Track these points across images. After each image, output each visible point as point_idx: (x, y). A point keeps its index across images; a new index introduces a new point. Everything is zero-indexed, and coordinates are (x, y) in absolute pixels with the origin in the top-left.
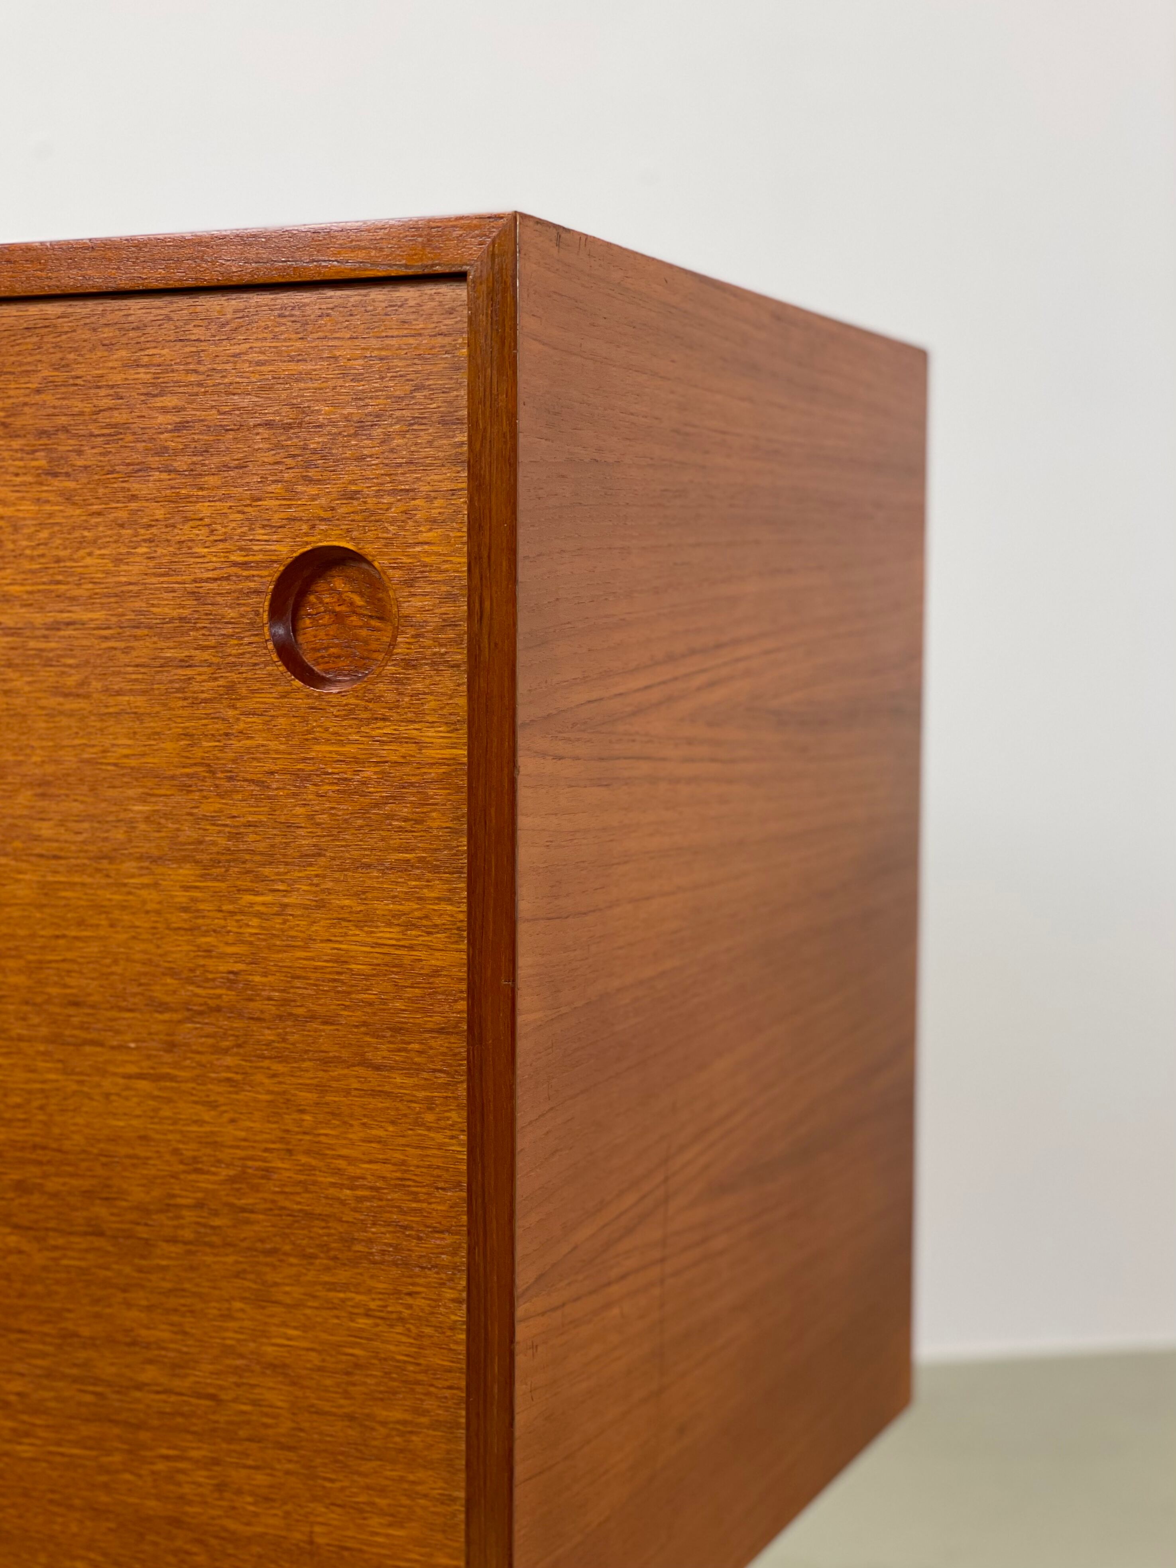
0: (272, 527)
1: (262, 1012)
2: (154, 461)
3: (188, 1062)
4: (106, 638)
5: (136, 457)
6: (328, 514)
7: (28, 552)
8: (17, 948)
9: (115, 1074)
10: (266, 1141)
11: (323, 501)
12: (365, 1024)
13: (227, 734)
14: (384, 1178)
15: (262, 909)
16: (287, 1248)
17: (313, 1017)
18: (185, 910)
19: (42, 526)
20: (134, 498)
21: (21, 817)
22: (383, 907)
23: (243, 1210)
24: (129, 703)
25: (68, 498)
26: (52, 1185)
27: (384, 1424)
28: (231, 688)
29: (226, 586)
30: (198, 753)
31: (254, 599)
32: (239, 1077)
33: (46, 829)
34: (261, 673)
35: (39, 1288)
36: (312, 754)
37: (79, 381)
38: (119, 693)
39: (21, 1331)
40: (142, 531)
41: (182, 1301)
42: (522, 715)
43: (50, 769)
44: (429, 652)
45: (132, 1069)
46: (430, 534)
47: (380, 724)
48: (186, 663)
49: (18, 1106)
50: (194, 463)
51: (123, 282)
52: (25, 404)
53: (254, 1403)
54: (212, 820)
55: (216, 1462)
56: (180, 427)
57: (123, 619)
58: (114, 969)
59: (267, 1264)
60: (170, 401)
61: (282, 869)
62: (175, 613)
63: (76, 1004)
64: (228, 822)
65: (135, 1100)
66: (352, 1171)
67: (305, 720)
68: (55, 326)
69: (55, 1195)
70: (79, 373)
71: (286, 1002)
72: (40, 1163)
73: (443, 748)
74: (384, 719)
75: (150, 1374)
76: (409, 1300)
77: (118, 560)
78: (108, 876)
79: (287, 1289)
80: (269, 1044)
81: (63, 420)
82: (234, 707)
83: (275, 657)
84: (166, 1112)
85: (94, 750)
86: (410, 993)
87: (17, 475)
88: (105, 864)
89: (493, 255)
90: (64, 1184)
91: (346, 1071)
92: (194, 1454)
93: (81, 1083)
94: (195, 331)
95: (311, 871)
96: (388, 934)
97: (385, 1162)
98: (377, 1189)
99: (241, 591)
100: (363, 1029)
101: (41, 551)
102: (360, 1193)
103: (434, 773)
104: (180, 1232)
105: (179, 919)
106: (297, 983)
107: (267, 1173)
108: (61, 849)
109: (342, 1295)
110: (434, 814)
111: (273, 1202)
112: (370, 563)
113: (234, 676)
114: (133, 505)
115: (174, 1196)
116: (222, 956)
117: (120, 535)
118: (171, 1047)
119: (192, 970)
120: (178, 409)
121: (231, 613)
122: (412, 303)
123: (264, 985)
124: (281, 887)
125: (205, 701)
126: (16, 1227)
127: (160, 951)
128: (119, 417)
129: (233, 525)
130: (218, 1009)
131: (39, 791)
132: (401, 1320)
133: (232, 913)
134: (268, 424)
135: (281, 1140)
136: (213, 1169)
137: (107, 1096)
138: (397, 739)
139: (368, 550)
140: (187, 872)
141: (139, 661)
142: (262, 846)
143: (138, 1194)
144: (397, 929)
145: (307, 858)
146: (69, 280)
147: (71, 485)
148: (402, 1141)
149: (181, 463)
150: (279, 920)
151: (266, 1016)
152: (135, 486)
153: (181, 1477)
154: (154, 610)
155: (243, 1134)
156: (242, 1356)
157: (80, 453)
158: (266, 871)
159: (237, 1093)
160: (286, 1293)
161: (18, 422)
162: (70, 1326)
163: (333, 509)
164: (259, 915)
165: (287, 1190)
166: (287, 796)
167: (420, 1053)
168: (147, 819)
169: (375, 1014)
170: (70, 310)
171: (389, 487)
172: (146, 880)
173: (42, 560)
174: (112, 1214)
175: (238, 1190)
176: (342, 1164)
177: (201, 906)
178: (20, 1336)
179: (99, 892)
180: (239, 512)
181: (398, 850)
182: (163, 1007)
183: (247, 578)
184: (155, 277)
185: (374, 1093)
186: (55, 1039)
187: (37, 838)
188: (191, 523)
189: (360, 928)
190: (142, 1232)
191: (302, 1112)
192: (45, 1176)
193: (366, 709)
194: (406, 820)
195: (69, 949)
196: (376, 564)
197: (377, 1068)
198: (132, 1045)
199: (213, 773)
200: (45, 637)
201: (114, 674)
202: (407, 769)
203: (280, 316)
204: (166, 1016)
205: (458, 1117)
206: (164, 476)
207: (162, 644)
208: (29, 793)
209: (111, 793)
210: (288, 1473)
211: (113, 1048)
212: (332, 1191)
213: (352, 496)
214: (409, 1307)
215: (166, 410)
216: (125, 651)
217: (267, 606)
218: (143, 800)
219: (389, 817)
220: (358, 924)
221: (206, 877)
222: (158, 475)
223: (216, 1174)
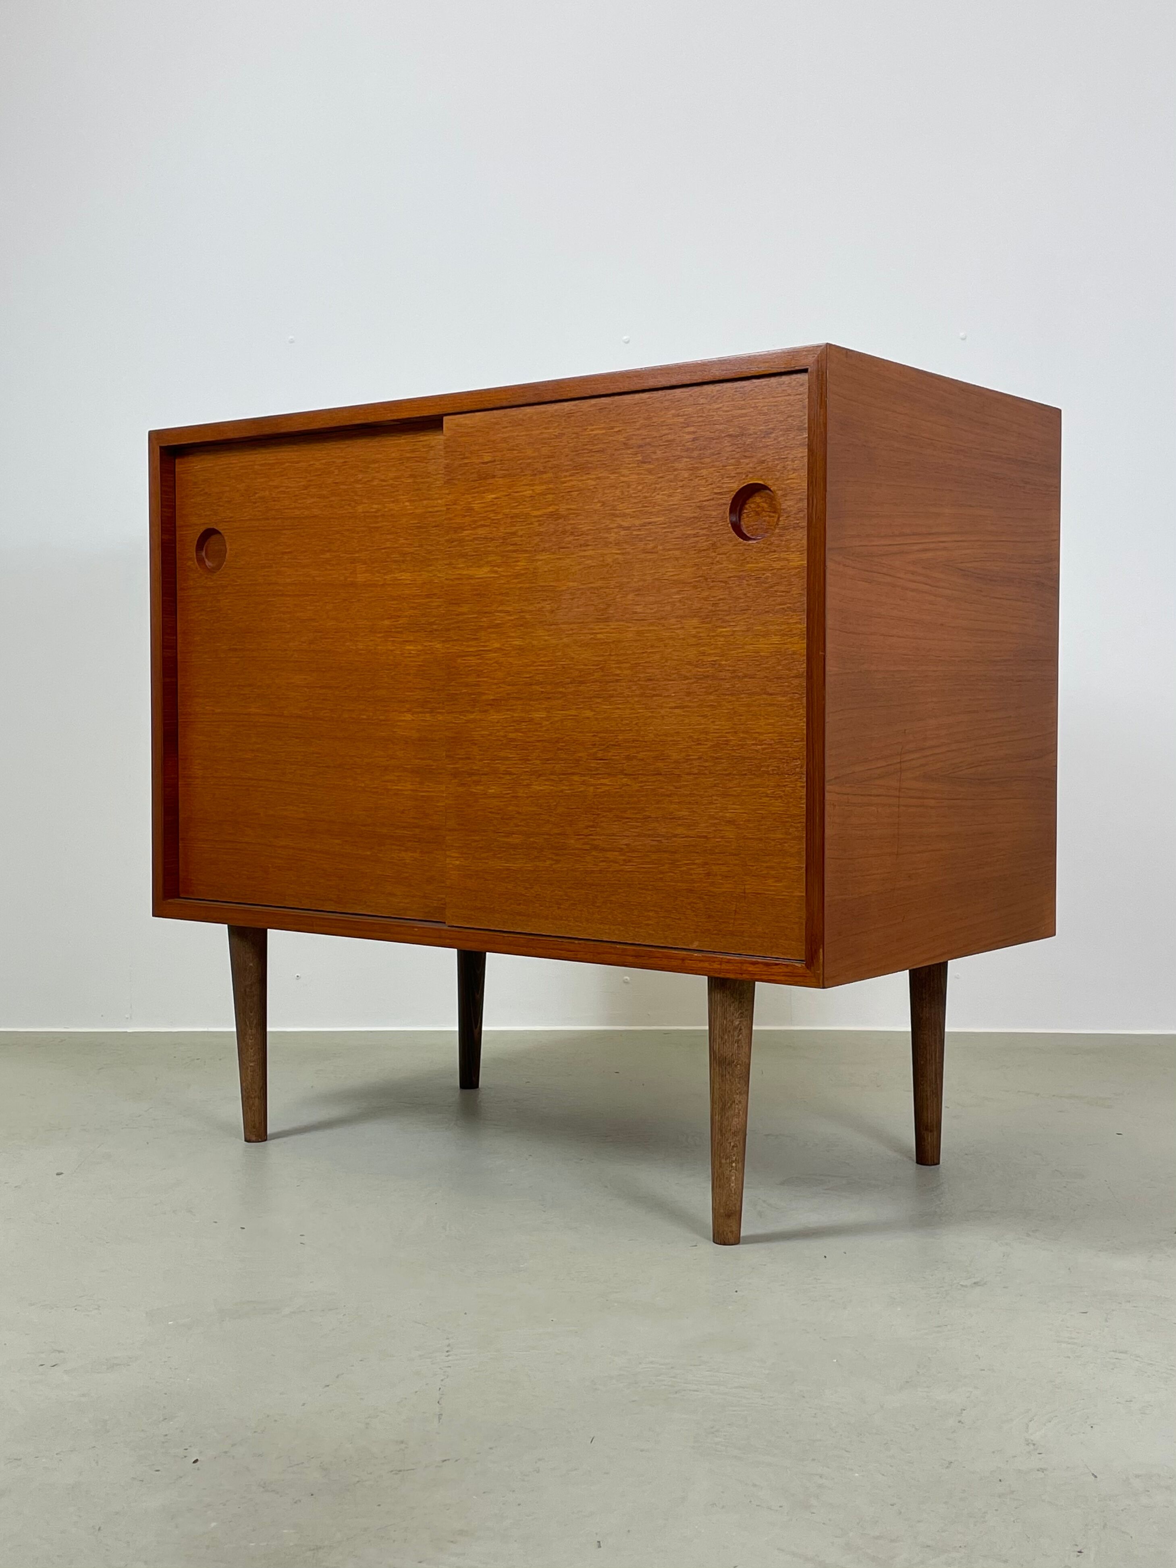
0: (731, 477)
1: (725, 676)
2: (684, 454)
3: (695, 700)
4: (664, 528)
5: (678, 453)
6: (753, 470)
7: (634, 495)
9: (666, 707)
10: (726, 729)
11: (751, 465)
12: (766, 677)
13: (712, 563)
14: (773, 739)
15: (725, 634)
16: (735, 772)
17: (745, 676)
18: (694, 637)
19: (639, 484)
20: (675, 470)
21: (629, 605)
22: (774, 628)
23: (717, 759)
24: (673, 554)
25: (650, 472)
26: (640, 756)
27: (774, 840)
28: (714, 544)
29: (712, 502)
30: (700, 572)
31: (724, 507)
32: (716, 704)
33: (639, 609)
34: (726, 536)
35: (635, 799)
36: (746, 569)
37: (655, 424)
38: (669, 550)
39: (628, 818)
40: (679, 483)
41: (693, 799)
42: (828, 545)
43: (641, 583)
44: (792, 522)
45: (674, 705)
46: (794, 475)
47: (773, 554)
48: (696, 536)
49: (627, 724)
50: (700, 454)
51: (674, 382)
52: (633, 435)
53: (722, 837)
54: (706, 599)
55: (706, 864)
56: (694, 440)
57: (671, 520)
58: (666, 664)
60: (691, 429)
61: (733, 617)
62: (692, 515)
63: (651, 680)
64: (712, 599)
65: (674, 717)
66: (760, 738)
67: (743, 554)
68: (646, 402)
69: (641, 760)
70: (654, 421)
71: (734, 671)
72: (636, 747)
73: (798, 561)
74: (775, 551)
75: (680, 831)
76: (784, 789)
77: (670, 496)
78: (664, 626)
79: (735, 789)
80: (727, 689)
81: (648, 440)
82: (715, 552)
83: (731, 530)
84: (687, 721)
85: (659, 574)
86: (784, 662)
87: (629, 464)
88: (663, 621)
89: (818, 361)
90: (645, 755)
91: (759, 697)
92: (697, 861)
93: (652, 712)
94: (702, 400)
95: (745, 616)
96: (775, 639)
97: (774, 733)
98: (771, 744)
99: (717, 504)
100: (766, 679)
101: (639, 494)
102: (763, 747)
103: (794, 572)
104: (692, 770)
105: (692, 641)
106: (739, 663)
107: (727, 742)
108: (645, 616)
109: (757, 789)
110: (794, 589)
111: (729, 754)
112: (770, 490)
113: (715, 539)
114: (676, 473)
115: (689, 755)
116: (709, 655)
117: (670, 485)
118: (688, 694)
119: (697, 661)
120: (694, 432)
121: (714, 513)
122: (787, 382)
123: (726, 664)
124: (733, 624)
125: (703, 550)
126: (626, 774)
127: (684, 655)
128: (670, 437)
129: (715, 477)
130: (708, 676)
131: (637, 593)
132: (781, 797)
133: (714, 636)
134: (730, 436)
135: (732, 728)
136: (705, 743)
137: (663, 717)
138: (779, 559)
139: (769, 483)
140: (695, 621)
141: (677, 536)
142: (726, 608)
143: (675, 756)
144: (779, 637)
145: (744, 610)
146: (651, 383)
147: (652, 466)
148: (780, 723)
149: (695, 454)
150: (732, 637)
151: (727, 677)
152: (676, 465)
153: (692, 872)
154: (683, 515)
155: (717, 727)
156: (716, 819)
157: (655, 453)
158: (727, 618)
159: (715, 710)
160: (735, 791)
161: (630, 442)
162: (647, 814)
163: (755, 468)
164: (724, 636)
165: (735, 748)
166: (736, 586)
167: (788, 686)
168: (680, 601)
169: (770, 672)
170: (652, 395)
171: (777, 457)
172: (679, 626)
173: (639, 498)
174: (664, 765)
175: (715, 750)
176: (756, 735)
177: (701, 635)
178: (627, 820)
179: (660, 633)
180: (718, 472)
181: (780, 604)
182: (686, 678)
183: (720, 499)
184: (686, 379)
185: (771, 705)
186: (642, 695)
187: (636, 613)
188: (698, 478)
189: (764, 638)
190: (677, 772)
191: (741, 715)
192: (638, 752)
193: (767, 548)
194: (783, 592)
195: (648, 657)
196: (772, 489)
197: (771, 694)
199: (706, 580)
201: (667, 542)
202: (783, 571)
203: (735, 392)
204: (687, 682)
205: (803, 711)
206: (688, 460)
207: (686, 528)
208: (633, 594)
209: (665, 591)
210: (735, 865)
211: (665, 696)
212: (753, 747)
213: (763, 462)
214: (784, 791)
215: (689, 433)
216: (672, 532)
217: (728, 509)
218: (678, 593)
219: (776, 591)
220: (763, 636)
221: (703, 623)
222: (685, 460)
223: (706, 745)
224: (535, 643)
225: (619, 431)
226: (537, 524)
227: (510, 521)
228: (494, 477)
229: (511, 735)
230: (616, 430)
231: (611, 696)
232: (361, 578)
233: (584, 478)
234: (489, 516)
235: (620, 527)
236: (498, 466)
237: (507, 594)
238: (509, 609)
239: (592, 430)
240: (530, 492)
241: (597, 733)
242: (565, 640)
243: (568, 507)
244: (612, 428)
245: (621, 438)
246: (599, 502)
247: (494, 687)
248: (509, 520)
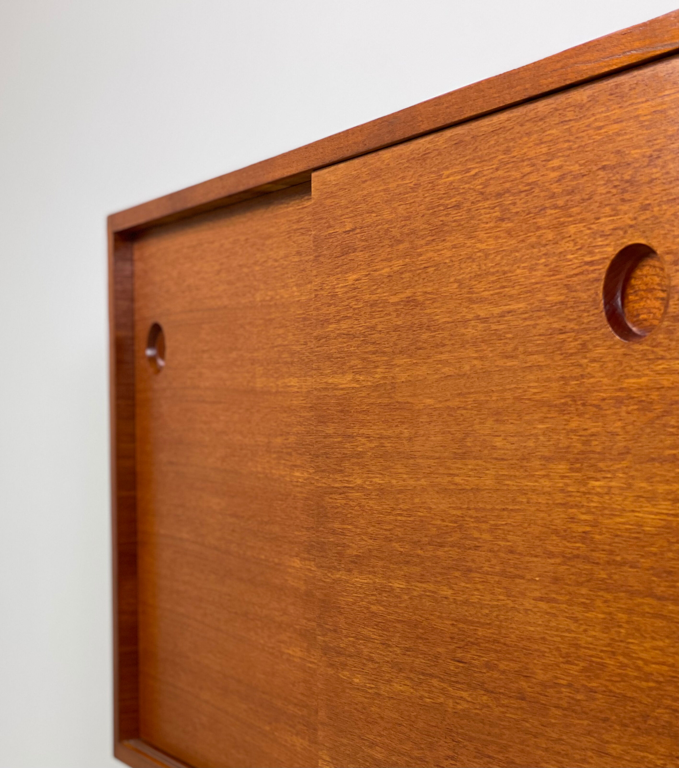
0: (605, 235)
1: (599, 559)
2: (548, 203)
3: (563, 591)
4: (525, 319)
6: (633, 222)
7: (492, 270)
8: (485, 516)
9: (529, 597)
10: (602, 645)
11: (631, 215)
12: (652, 568)
13: (582, 375)
14: (663, 675)
15: (599, 490)
16: (613, 718)
17: (624, 563)
18: (562, 491)
19: (497, 253)
20: (538, 228)
21: (487, 435)
22: (662, 488)
23: (591, 690)
24: (535, 359)
25: (509, 233)
26: (502, 666)
28: (584, 345)
29: (582, 277)
30: (569, 389)
31: (596, 285)
32: (588, 601)
33: (498, 442)
34: (599, 333)
35: (497, 730)
36: (625, 385)
37: (515, 159)
38: (531, 354)
39: (489, 757)
40: (542, 249)
41: (562, 747)
43: (501, 404)
45: (537, 594)
47: (660, 362)
48: (562, 331)
49: (487, 615)
50: (567, 201)
52: (491, 179)
54: (574, 431)
56: (559, 180)
57: (533, 306)
58: (529, 530)
59: (603, 728)
61: (609, 463)
62: (557, 299)
63: (511, 552)
64: (582, 433)
65: (539, 614)
66: (647, 669)
67: (621, 363)
68: (504, 127)
69: (503, 672)
70: (514, 154)
71: (611, 552)
72: (496, 651)
74: (662, 358)
77: (531, 269)
78: (526, 470)
79: (614, 746)
80: (603, 580)
81: (507, 185)
82: (586, 358)
83: (606, 322)
84: (553, 623)
85: (520, 391)
87: (487, 223)
88: (525, 463)
90: (507, 666)
91: (642, 600)
93: (514, 602)
95: (624, 464)
96: (664, 506)
97: (663, 664)
98: (659, 683)
99: (589, 280)
100: (651, 572)
101: (497, 268)
102: (650, 684)
104: (561, 702)
105: (559, 498)
106: (617, 540)
107: (603, 666)
108: (505, 454)
109: (642, 754)
111: (606, 686)
112: (655, 252)
113: (586, 337)
114: (538, 233)
115: (557, 678)
116: (579, 521)
117: (532, 253)
118: (555, 580)
119: (565, 531)
120: (560, 167)
121: (584, 296)
123: (600, 541)
124: (609, 475)
125: (572, 354)
126: (486, 690)
127: (550, 518)
128: (533, 178)
129: (585, 237)
130: (578, 556)
131: (496, 418)
133: (584, 493)
134: (603, 168)
135: (609, 645)
136: (576, 662)
137: (526, 610)
138: (668, 372)
139: (654, 244)
140: (562, 467)
141: (540, 332)
142: (599, 449)
143: (541, 676)
144: (669, 503)
145: (621, 455)
147: (510, 225)
148: (673, 650)
149: (561, 202)
150: (607, 497)
151: (601, 561)
152: (539, 220)
154: (547, 298)
155: (590, 639)
157: (514, 204)
158: (601, 465)
159: (587, 612)
160: (613, 748)
161: (488, 190)
162: (510, 756)
163: (636, 218)
164: (598, 494)
165: (612, 679)
166: (611, 414)
169: (657, 561)
170: (511, 115)
171: (665, 199)
172: (543, 472)
173: (497, 275)
174: (529, 687)
175: (589, 676)
176: (640, 663)
177: (570, 489)
179: (522, 481)
180: (588, 229)
181: (670, 448)
182: (551, 555)
183: (592, 271)
186: (503, 573)
187: (494, 448)
188: (565, 240)
189: (649, 502)
190: (542, 699)
191: (620, 626)
192: (499, 660)
193: (653, 352)
194: (673, 427)
195: (509, 517)
196: (658, 252)
197: (659, 598)
198: (537, 579)
199: (575, 401)
200: (499, 322)
201: (530, 341)
202: (674, 392)
204: (552, 561)
206: (553, 211)
207: (551, 320)
208: (491, 420)
209: (527, 418)
211: (528, 580)
212: (635, 682)
213: (646, 208)
215: (553, 169)
216: (534, 326)
217: (601, 287)
218: (542, 421)
219: (665, 425)
220: (649, 500)
221: (572, 470)
222: (549, 212)
223: (577, 665)
224: (394, 482)
225: (476, 174)
226: (395, 314)
227: (370, 310)
228: (355, 250)
229: (374, 608)
230: (473, 172)
231: (470, 570)
232: (259, 383)
233: (439, 247)
234: (351, 305)
235: (478, 318)
236: (358, 236)
237: (366, 412)
238: (370, 432)
239: (448, 177)
240: (387, 270)
241: (456, 621)
242: (423, 482)
243: (425, 290)
244: (468, 170)
245: (477, 184)
246: (456, 281)
247: (358, 538)
248: (368, 310)
